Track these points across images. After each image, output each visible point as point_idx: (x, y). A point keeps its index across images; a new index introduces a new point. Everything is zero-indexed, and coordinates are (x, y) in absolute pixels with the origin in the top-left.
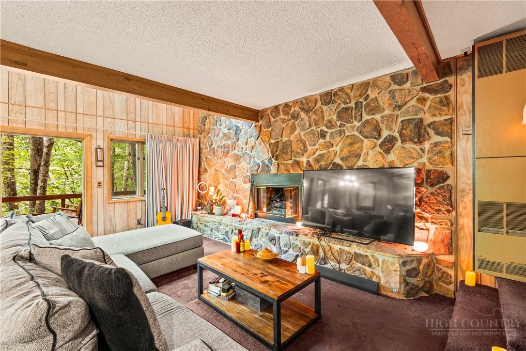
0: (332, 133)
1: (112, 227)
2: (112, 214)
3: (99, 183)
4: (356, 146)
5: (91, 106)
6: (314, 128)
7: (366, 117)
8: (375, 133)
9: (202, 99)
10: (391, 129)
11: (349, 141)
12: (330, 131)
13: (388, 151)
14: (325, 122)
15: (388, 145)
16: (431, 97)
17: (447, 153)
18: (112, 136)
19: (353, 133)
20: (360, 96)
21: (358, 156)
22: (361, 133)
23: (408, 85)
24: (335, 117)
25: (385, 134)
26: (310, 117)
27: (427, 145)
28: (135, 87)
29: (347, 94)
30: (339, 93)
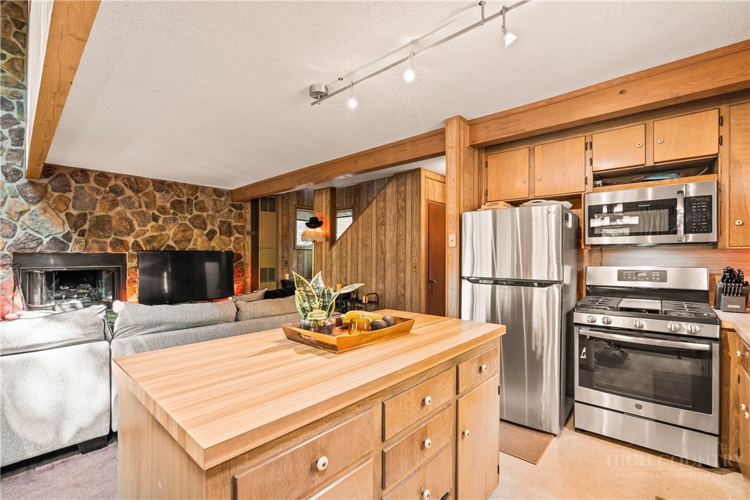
0: (166, 218)
4: (188, 233)
6: (144, 209)
7: (195, 213)
8: (203, 226)
10: (213, 225)
11: (182, 228)
12: (163, 216)
13: (211, 239)
14: (157, 207)
15: (211, 235)
16: (235, 211)
17: (242, 244)
19: (184, 222)
20: (192, 195)
21: (189, 241)
22: (192, 223)
23: (223, 199)
24: (168, 205)
25: (209, 227)
26: (139, 198)
27: (232, 239)
29: (180, 189)
30: (173, 186)
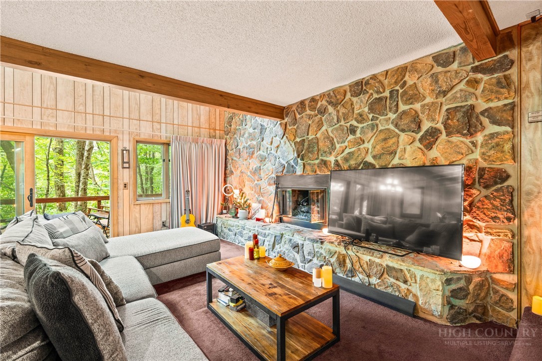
0: (363, 127)
1: (137, 229)
2: (138, 215)
3: (125, 185)
4: (391, 142)
5: (117, 108)
6: (342, 123)
7: (403, 107)
8: (413, 126)
9: (221, 95)
10: (433, 120)
11: (382, 136)
12: (360, 126)
13: (429, 147)
14: (355, 116)
15: (430, 139)
16: (486, 78)
17: (507, 147)
18: (138, 138)
19: (387, 127)
20: (396, 83)
21: (393, 153)
22: (396, 126)
23: (455, 66)
24: (366, 109)
25: (426, 125)
26: (338, 111)
27: (480, 138)
28: (149, 84)
29: (380, 82)
30: (371, 82)
